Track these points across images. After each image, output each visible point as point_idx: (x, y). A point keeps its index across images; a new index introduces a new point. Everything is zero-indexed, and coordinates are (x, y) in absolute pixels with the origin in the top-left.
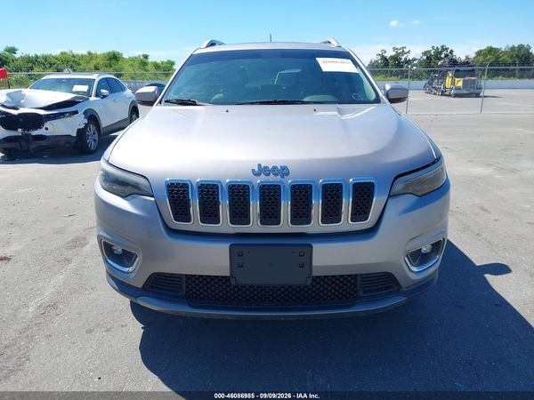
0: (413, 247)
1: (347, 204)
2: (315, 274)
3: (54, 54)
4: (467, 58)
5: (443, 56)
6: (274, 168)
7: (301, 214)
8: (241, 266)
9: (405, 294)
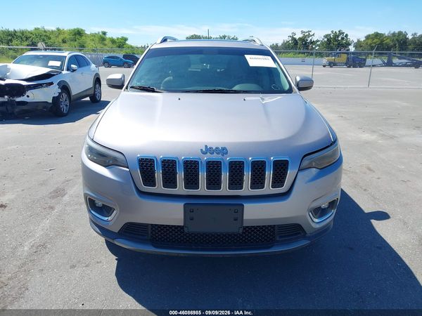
0: (315, 205)
1: (269, 175)
2: (245, 224)
3: (29, 30)
4: (358, 41)
5: (340, 39)
6: (217, 148)
7: (236, 182)
8: (192, 219)
9: (309, 238)
